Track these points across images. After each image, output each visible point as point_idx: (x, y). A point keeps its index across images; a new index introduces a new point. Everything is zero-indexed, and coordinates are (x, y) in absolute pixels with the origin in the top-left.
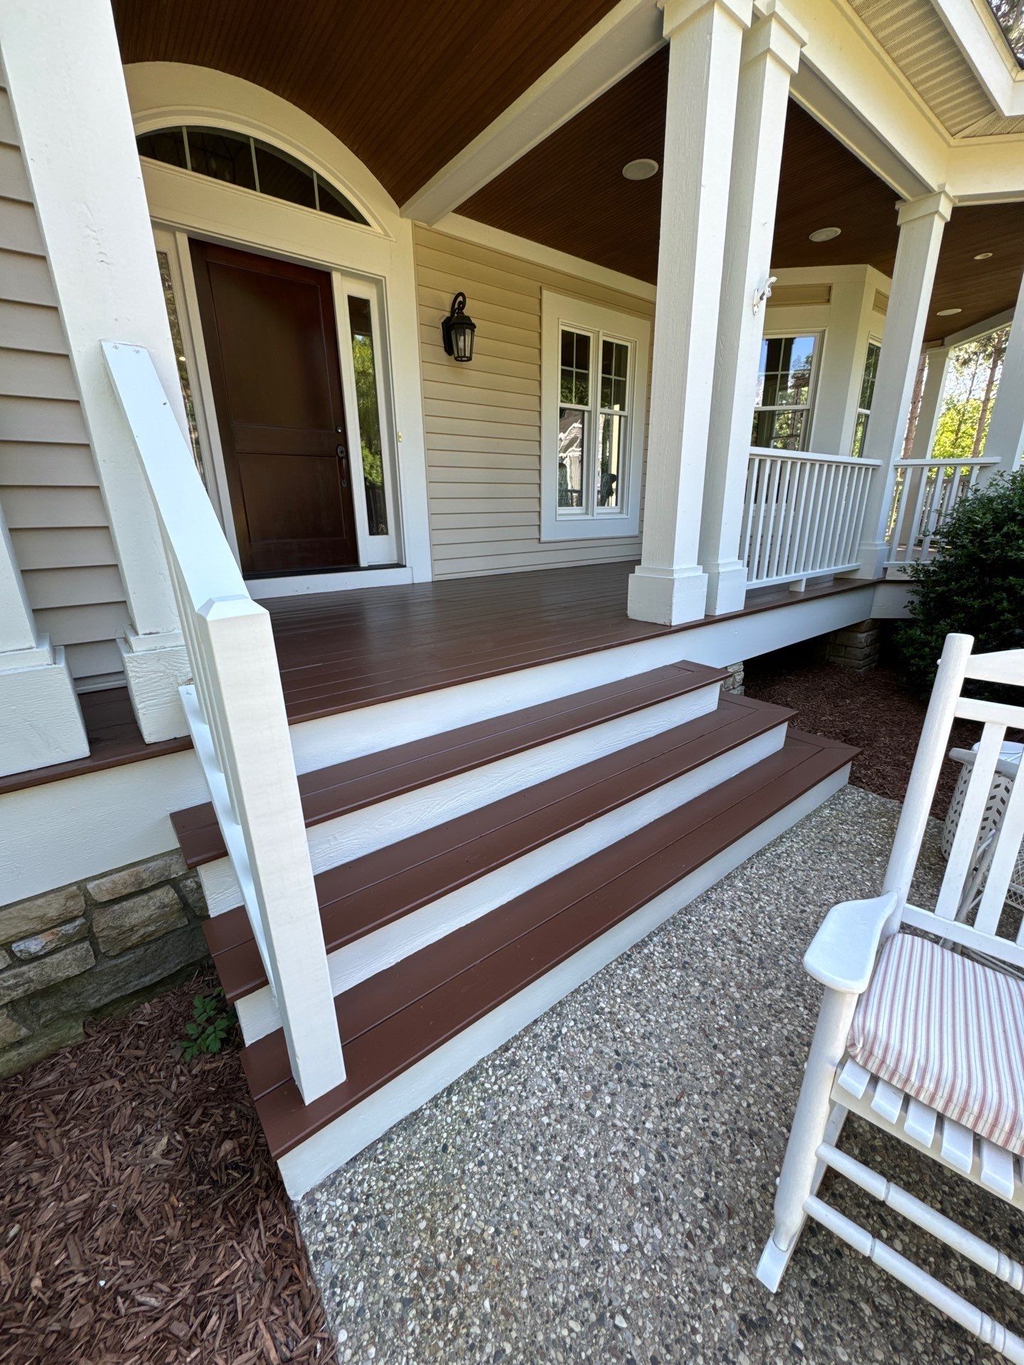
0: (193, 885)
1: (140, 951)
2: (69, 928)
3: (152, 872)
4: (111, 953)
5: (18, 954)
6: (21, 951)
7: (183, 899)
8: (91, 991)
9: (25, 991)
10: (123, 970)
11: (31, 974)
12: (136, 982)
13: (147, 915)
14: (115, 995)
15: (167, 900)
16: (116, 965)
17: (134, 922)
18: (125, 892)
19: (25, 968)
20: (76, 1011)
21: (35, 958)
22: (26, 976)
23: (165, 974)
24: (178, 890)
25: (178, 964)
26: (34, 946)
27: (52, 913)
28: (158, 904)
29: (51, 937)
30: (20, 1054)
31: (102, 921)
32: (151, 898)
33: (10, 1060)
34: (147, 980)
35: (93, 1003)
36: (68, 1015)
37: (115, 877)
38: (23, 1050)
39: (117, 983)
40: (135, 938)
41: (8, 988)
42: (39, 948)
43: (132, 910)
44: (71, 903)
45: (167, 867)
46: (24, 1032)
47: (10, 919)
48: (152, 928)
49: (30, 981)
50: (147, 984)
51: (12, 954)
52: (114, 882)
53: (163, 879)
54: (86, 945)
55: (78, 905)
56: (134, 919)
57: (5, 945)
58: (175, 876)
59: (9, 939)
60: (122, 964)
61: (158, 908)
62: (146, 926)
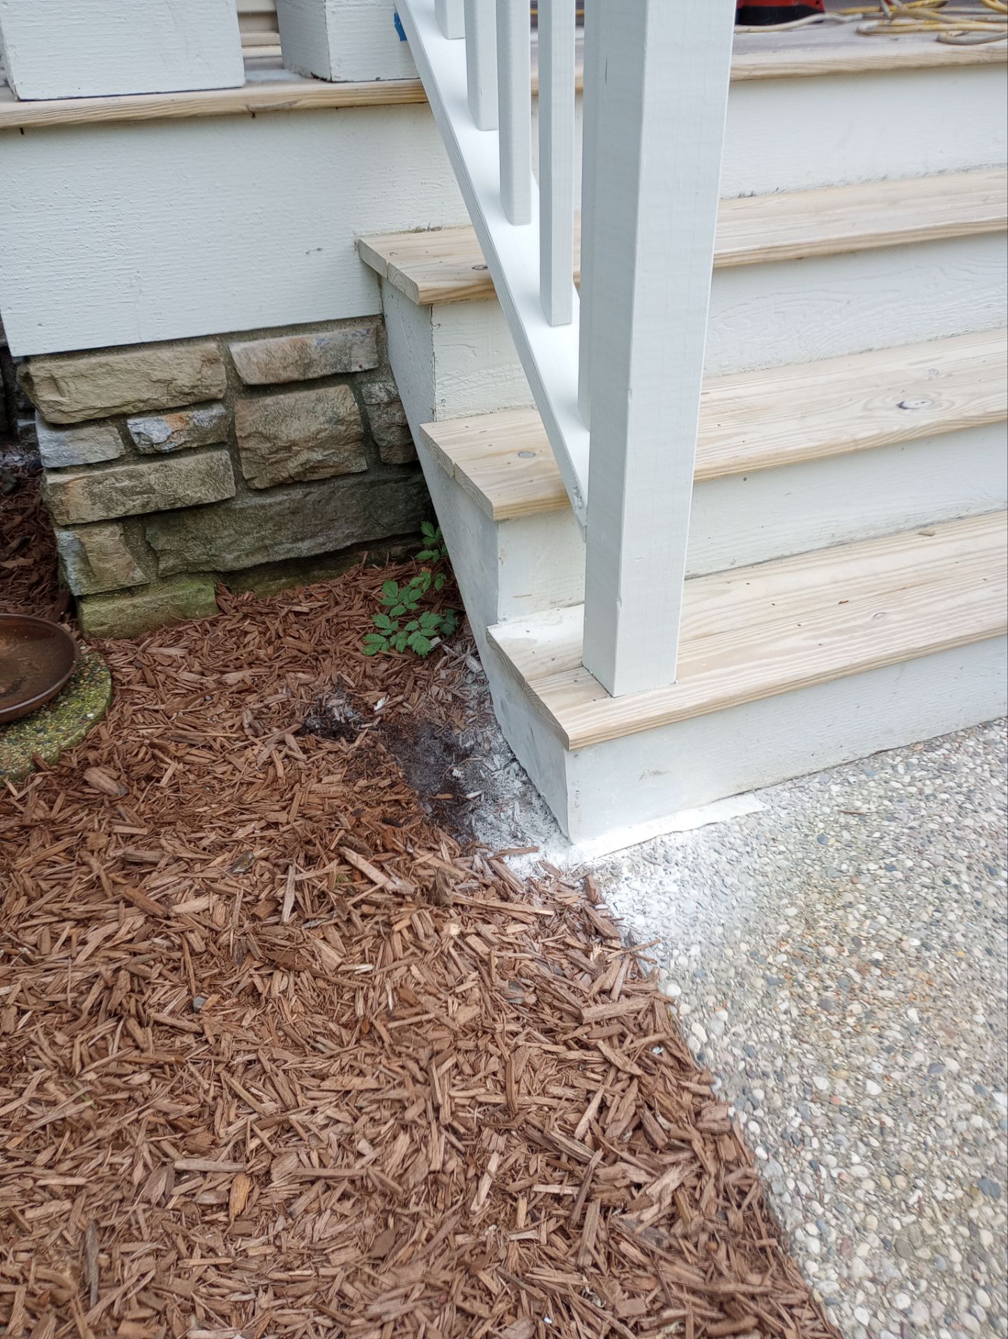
0: (383, 396)
1: (297, 493)
2: (203, 417)
3: (325, 350)
4: (258, 484)
5: (136, 439)
6: (139, 434)
7: (365, 420)
8: (228, 540)
9: (144, 506)
10: (272, 518)
11: (152, 479)
12: (290, 546)
13: (313, 429)
14: (260, 559)
15: (342, 412)
16: (263, 507)
17: (295, 436)
18: (285, 375)
19: (143, 467)
20: (206, 569)
21: (157, 455)
22: (144, 480)
23: (330, 547)
24: (360, 399)
25: (348, 537)
26: (156, 430)
27: (184, 379)
28: (329, 414)
29: (179, 425)
30: (135, 606)
31: (251, 415)
32: (319, 400)
33: (121, 611)
34: (305, 548)
35: (230, 560)
36: (192, 572)
37: (271, 342)
38: (137, 600)
39: (263, 538)
40: (293, 466)
41: (122, 491)
42: (163, 437)
43: (290, 414)
44: (207, 371)
45: (346, 349)
46: (138, 575)
47: (128, 372)
48: (317, 456)
49: (150, 490)
50: (305, 554)
51: (126, 436)
52: (268, 352)
53: (339, 369)
54: (224, 455)
55: (216, 380)
56: (293, 430)
57: (117, 418)
58: (355, 368)
59: (125, 409)
60: (270, 505)
61: (329, 422)
62: (310, 449)
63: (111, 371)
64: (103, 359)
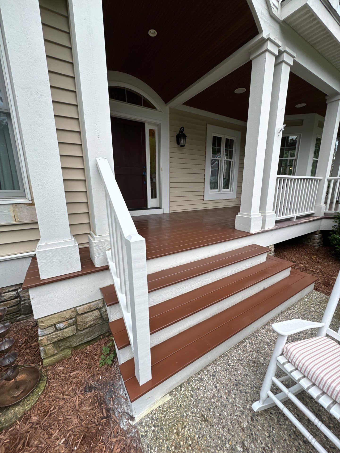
0: (104, 310)
1: (88, 330)
2: (71, 321)
3: (94, 306)
4: (81, 330)
5: (57, 328)
6: (58, 327)
7: (101, 314)
8: (74, 341)
9: (58, 339)
10: (83, 335)
11: (60, 334)
12: (86, 339)
13: (91, 319)
14: (80, 343)
15: (97, 315)
16: (81, 333)
17: (88, 321)
18: (86, 311)
19: (58, 332)
20: (70, 347)
21: (61, 329)
22: (59, 335)
23: (94, 338)
24: (100, 312)
25: (98, 335)
26: (61, 326)
27: (67, 316)
28: (95, 315)
29: (66, 323)
30: (54, 358)
31: (79, 319)
32: (93, 314)
33: (51, 360)
34: (89, 339)
35: (74, 345)
36: (67, 348)
37: (84, 306)
38: (55, 357)
39: (81, 339)
40: (87, 326)
41: (54, 338)
42: (63, 326)
43: (87, 317)
44: (72, 313)
45: (98, 304)
46: (56, 352)
47: (57, 317)
48: (92, 323)
49: (60, 336)
50: (89, 340)
51: (56, 327)
52: (84, 308)
53: (96, 308)
54: (74, 326)
55: (74, 314)
56: (88, 320)
57: (54, 325)
58: (100, 307)
59: (56, 323)
60: (83, 333)
61: (94, 317)
62: (91, 322)
63: (54, 318)
64: (52, 316)
